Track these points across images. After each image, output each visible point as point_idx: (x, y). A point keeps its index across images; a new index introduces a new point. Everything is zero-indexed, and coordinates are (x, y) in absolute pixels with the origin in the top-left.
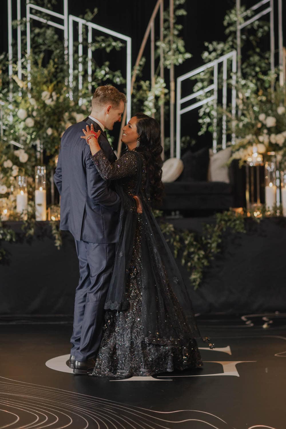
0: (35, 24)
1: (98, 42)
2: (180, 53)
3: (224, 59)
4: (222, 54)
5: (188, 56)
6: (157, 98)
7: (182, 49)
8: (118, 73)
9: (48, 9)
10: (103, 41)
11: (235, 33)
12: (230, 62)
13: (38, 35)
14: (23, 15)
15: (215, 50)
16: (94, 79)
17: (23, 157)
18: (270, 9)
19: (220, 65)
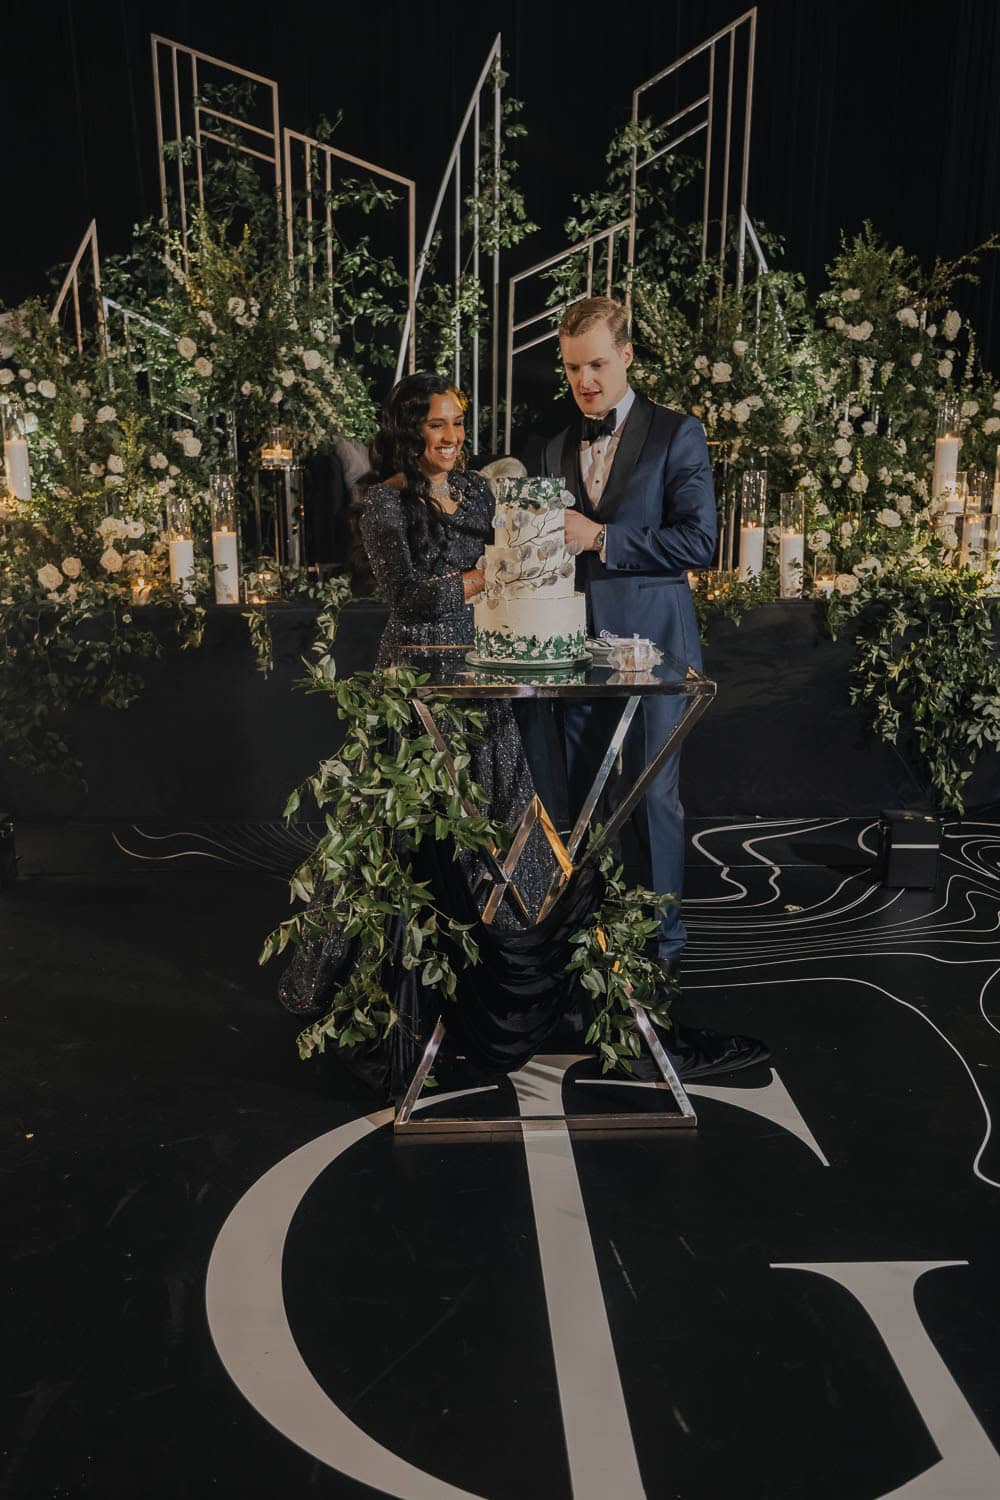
0: (213, 150)
1: (346, 190)
2: (516, 221)
3: (610, 233)
4: (604, 226)
5: (531, 228)
6: (466, 320)
7: (521, 214)
8: (389, 262)
9: (239, 117)
10: (357, 188)
11: (627, 179)
12: (622, 243)
13: (221, 174)
14: (188, 130)
15: (592, 213)
16: (339, 272)
17: (192, 446)
18: (707, 124)
19: (599, 248)
